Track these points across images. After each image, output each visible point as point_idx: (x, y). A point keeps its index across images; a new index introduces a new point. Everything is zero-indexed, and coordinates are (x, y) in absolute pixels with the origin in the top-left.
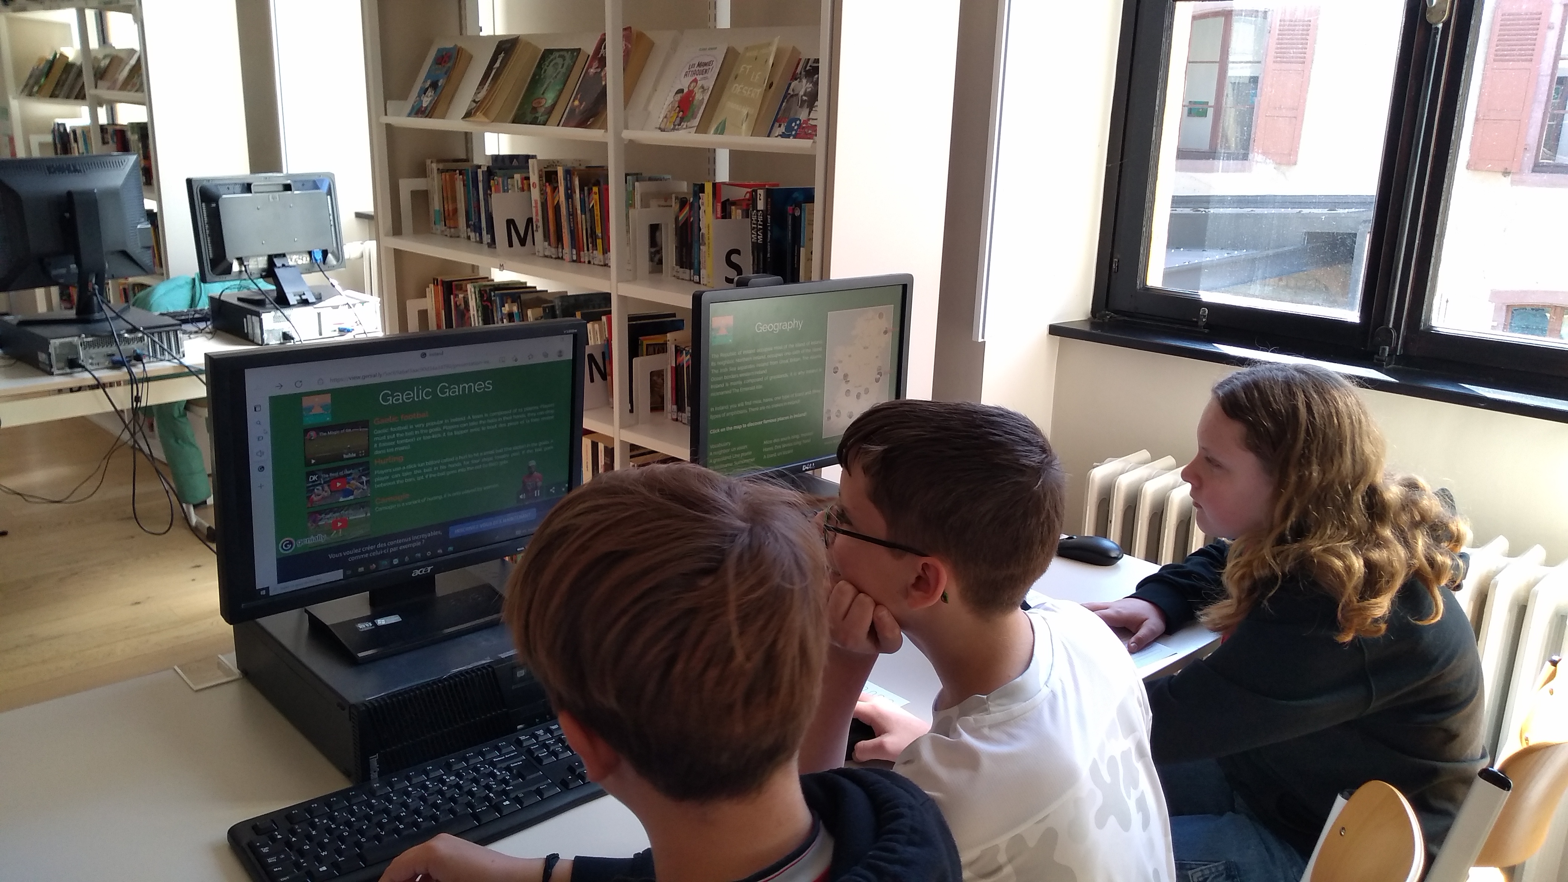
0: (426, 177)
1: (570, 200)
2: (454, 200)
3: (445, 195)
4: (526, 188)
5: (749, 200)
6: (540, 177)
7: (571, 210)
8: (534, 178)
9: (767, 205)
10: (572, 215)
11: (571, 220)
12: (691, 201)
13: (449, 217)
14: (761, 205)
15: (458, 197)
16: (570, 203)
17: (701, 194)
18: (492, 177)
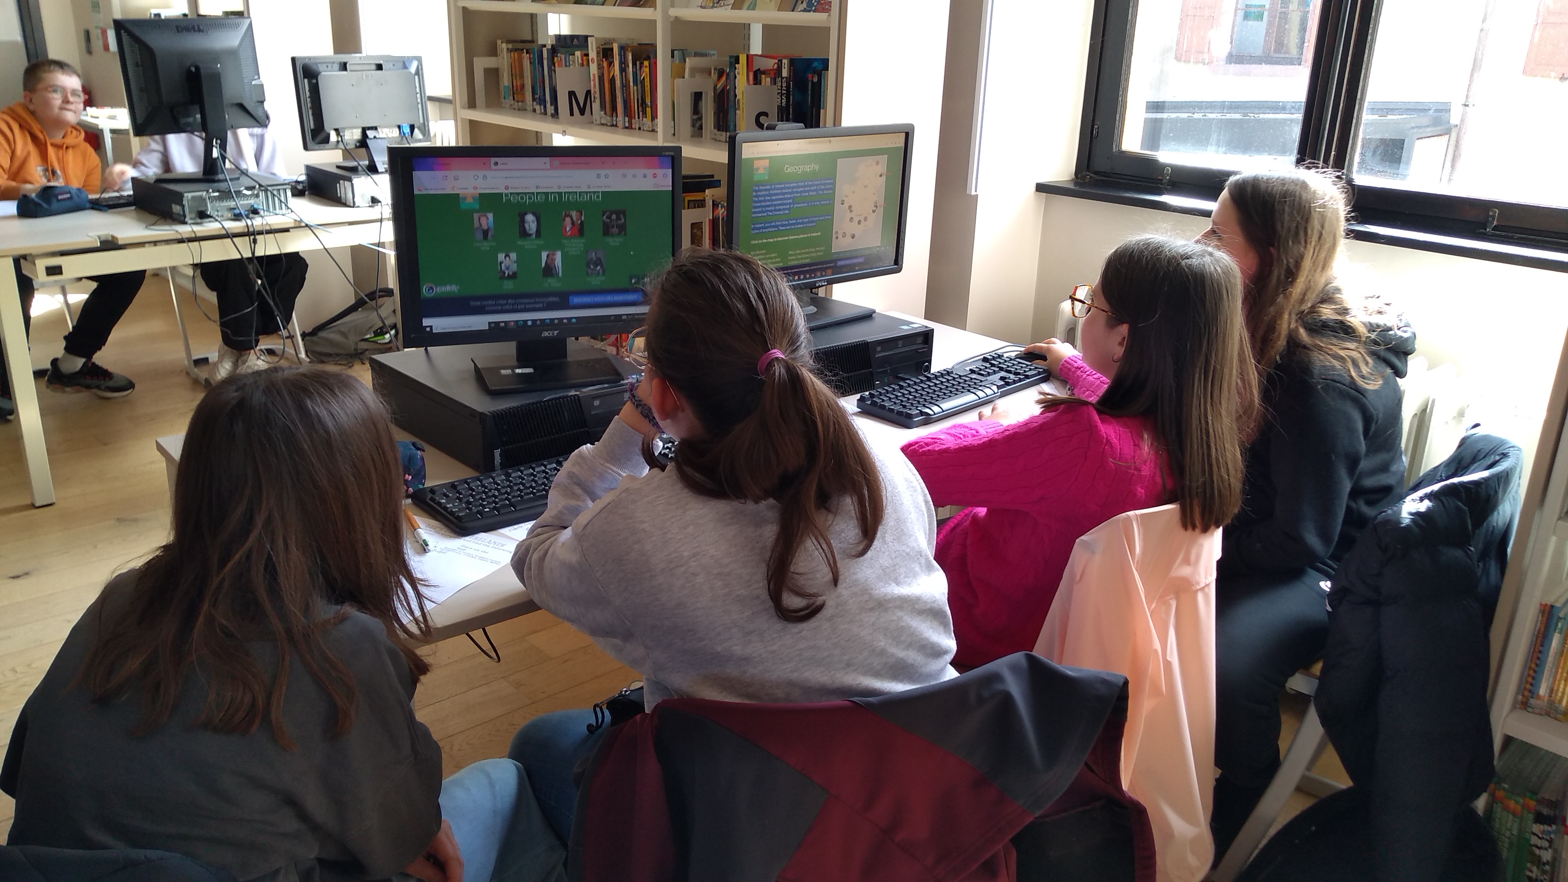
0: (497, 56)
1: (624, 73)
2: (522, 76)
3: (514, 72)
4: (585, 63)
5: (776, 70)
6: (598, 53)
7: (624, 82)
8: (593, 54)
9: (790, 72)
10: (625, 86)
11: (625, 91)
12: (728, 71)
13: (517, 92)
14: (785, 73)
15: (525, 75)
16: (624, 76)
17: (736, 65)
18: (555, 54)
